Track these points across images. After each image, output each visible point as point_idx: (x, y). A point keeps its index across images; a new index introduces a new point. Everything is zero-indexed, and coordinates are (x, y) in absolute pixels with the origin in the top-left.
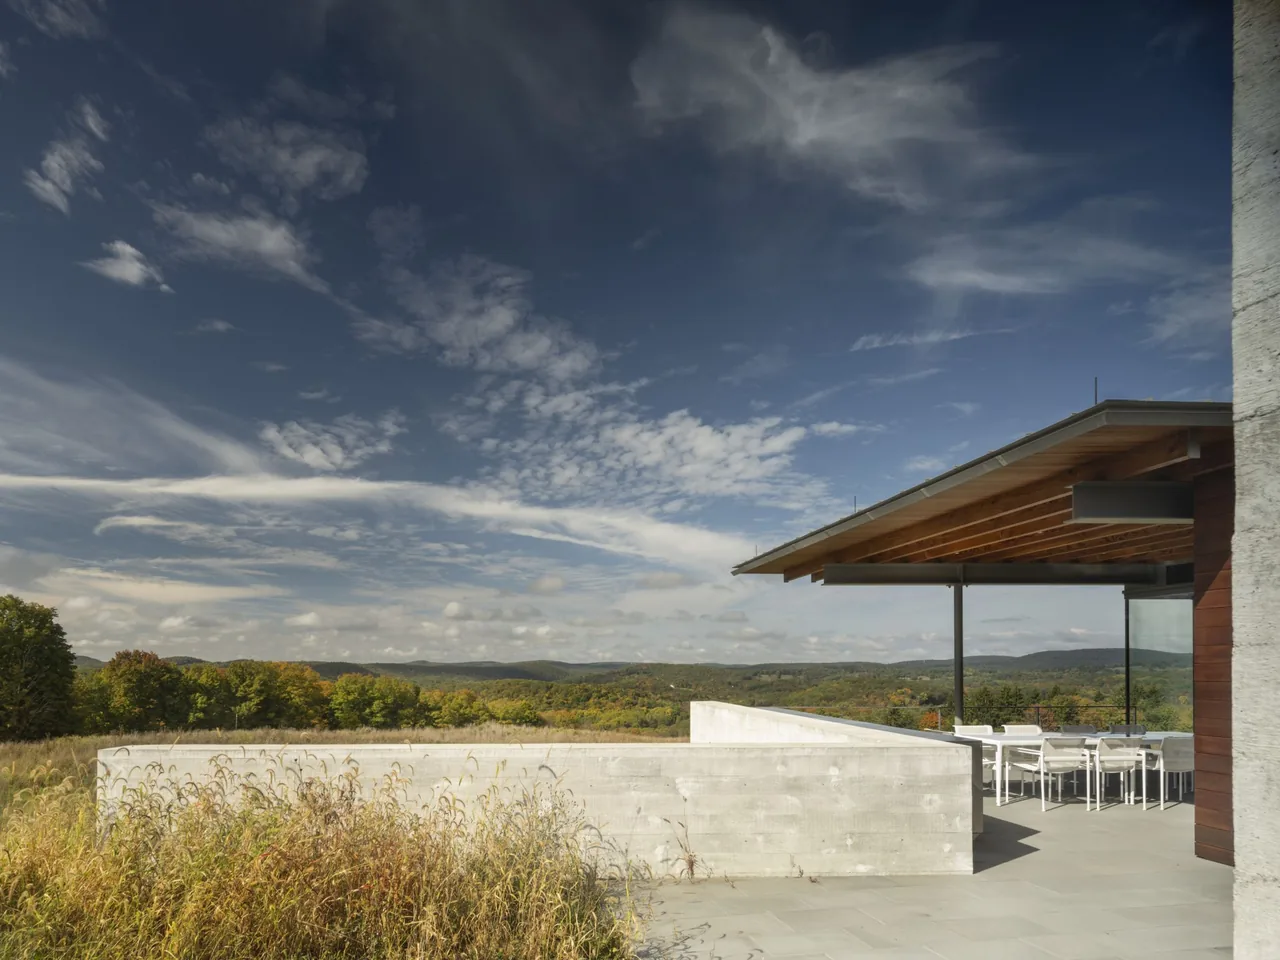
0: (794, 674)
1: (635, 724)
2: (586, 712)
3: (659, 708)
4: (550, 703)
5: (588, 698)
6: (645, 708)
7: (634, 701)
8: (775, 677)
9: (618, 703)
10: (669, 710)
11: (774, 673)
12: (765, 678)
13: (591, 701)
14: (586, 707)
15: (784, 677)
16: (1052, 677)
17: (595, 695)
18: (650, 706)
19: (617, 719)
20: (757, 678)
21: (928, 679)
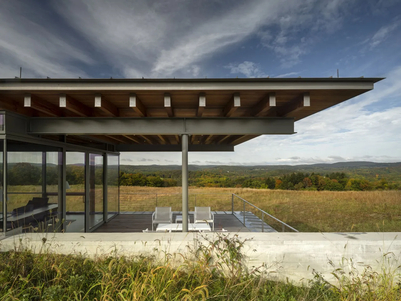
0: (265, 168)
1: (213, 182)
2: (200, 179)
3: (222, 178)
4: (190, 176)
5: (201, 175)
6: (218, 178)
7: (215, 176)
8: (259, 169)
9: (210, 176)
10: (225, 179)
11: (259, 168)
12: (256, 169)
13: (202, 176)
14: (200, 178)
15: (262, 169)
16: (340, 169)
17: (203, 174)
18: (220, 177)
19: (208, 181)
20: (254, 169)
21: (304, 170)
